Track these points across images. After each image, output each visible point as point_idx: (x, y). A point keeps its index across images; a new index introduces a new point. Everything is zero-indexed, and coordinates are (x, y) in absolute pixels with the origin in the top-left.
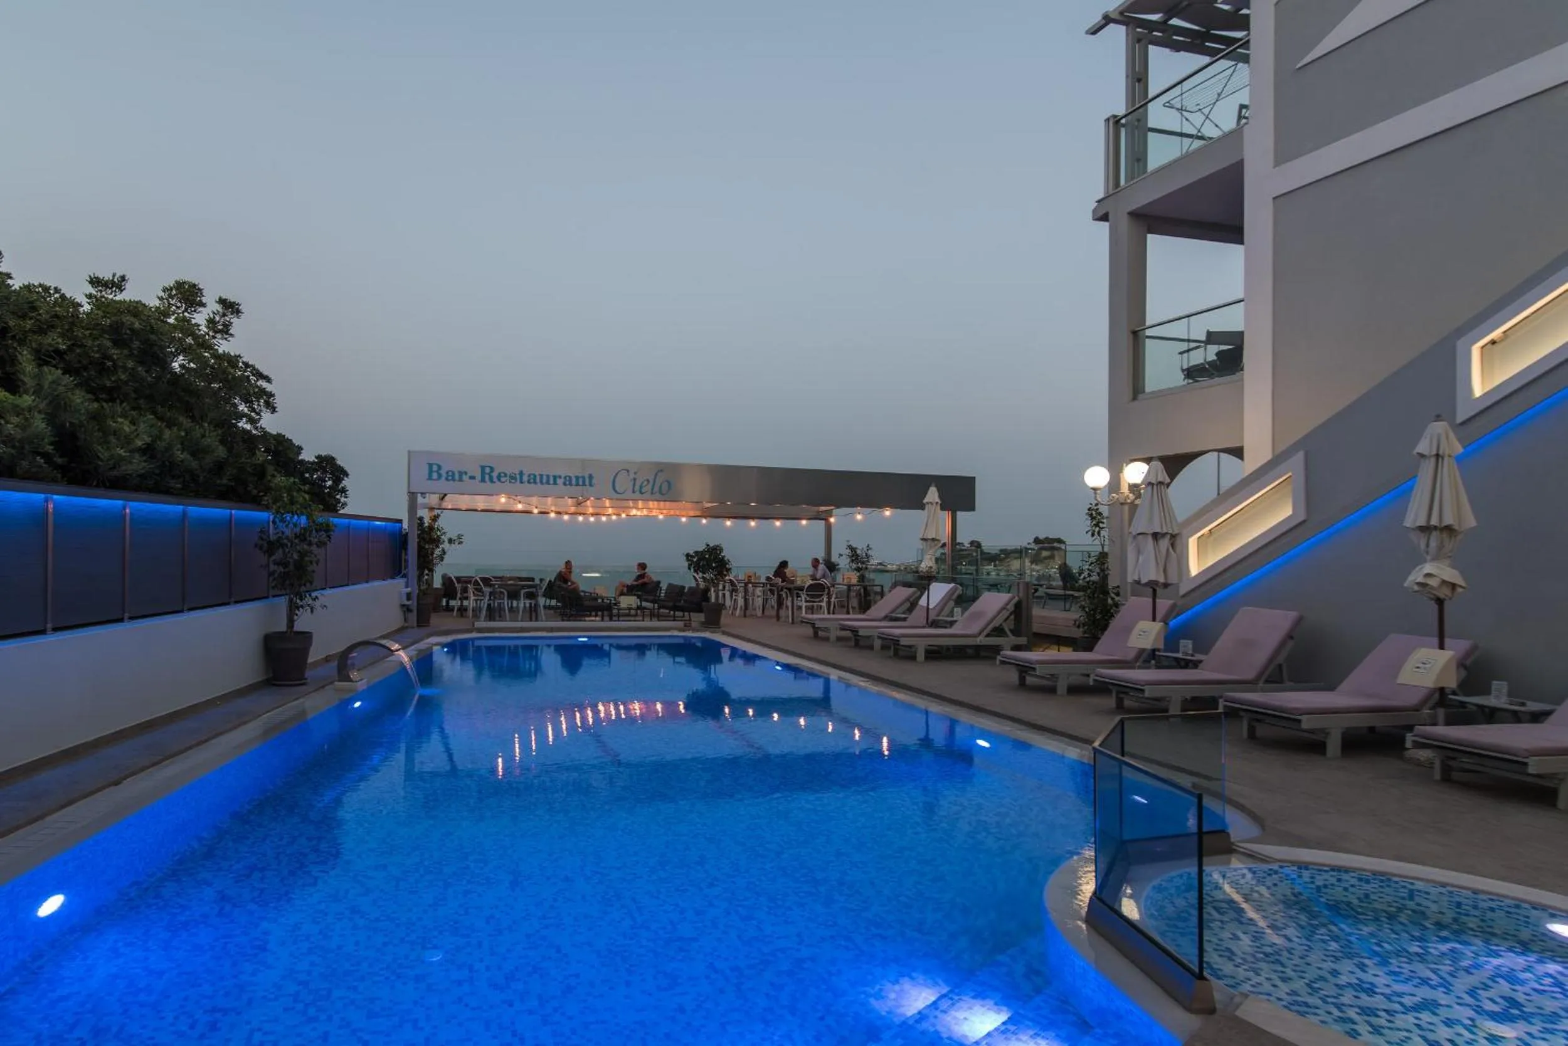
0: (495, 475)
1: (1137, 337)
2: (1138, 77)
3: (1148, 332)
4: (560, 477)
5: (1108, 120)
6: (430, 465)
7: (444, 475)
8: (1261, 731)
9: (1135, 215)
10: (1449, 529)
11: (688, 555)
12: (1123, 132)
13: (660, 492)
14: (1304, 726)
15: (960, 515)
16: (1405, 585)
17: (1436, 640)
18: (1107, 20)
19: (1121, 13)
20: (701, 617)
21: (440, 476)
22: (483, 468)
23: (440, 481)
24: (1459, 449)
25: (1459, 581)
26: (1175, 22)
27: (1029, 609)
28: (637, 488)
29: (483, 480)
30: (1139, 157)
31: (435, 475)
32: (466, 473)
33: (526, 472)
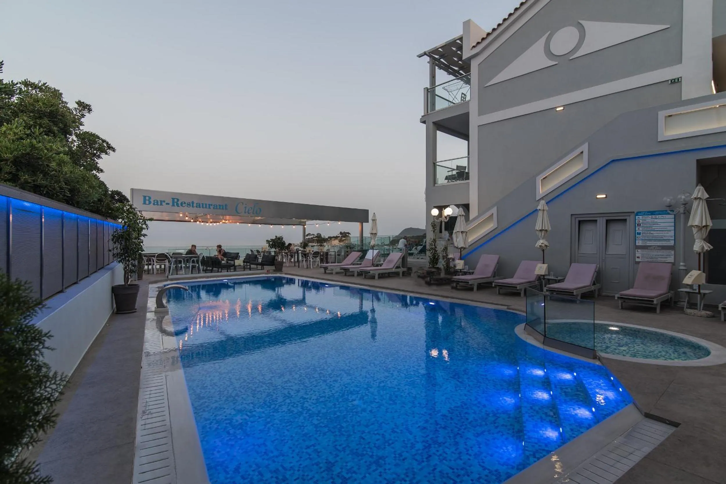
0: (179, 203)
1: (435, 165)
2: (433, 77)
3: (437, 164)
4: (212, 205)
5: (425, 89)
6: (145, 197)
7: (152, 202)
8: (501, 291)
9: (435, 123)
10: (546, 230)
11: (267, 241)
12: (429, 93)
13: (257, 213)
14: (518, 288)
15: (364, 224)
16: (536, 246)
17: (542, 262)
18: (425, 54)
19: (429, 53)
20: (273, 268)
21: (150, 203)
22: (173, 199)
23: (151, 205)
24: (547, 209)
25: (547, 244)
26: (442, 60)
27: (407, 258)
28: (247, 210)
29: (173, 205)
30: (433, 104)
31: (147, 202)
32: (164, 201)
33: (195, 202)
